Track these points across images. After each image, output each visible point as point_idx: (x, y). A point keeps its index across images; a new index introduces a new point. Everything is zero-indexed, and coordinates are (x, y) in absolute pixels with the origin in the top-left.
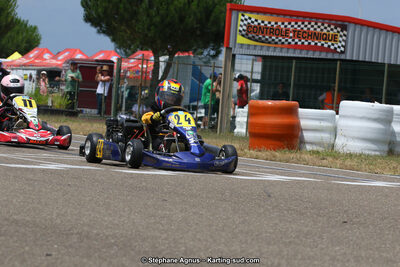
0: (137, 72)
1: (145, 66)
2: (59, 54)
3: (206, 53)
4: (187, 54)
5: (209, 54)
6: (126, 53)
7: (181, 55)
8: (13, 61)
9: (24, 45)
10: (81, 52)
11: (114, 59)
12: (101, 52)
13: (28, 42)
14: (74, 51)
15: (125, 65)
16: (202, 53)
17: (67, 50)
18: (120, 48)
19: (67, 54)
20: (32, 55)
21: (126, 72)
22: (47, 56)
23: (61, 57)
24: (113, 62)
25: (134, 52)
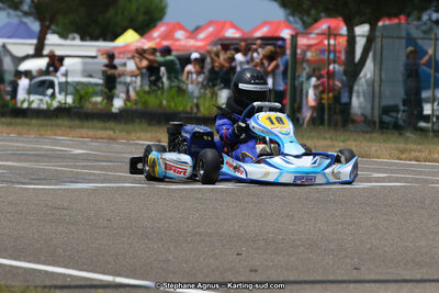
0: (322, 52)
1: (332, 42)
2: (198, 29)
3: (425, 17)
4: (396, 21)
5: (430, 19)
6: (304, 22)
7: (387, 22)
8: (127, 46)
9: (141, 18)
10: (233, 26)
11: (286, 34)
12: (265, 24)
13: (148, 12)
14: (222, 26)
15: (302, 41)
16: (419, 19)
17: (210, 23)
18: (293, 15)
19: (211, 29)
20: (156, 34)
21: (304, 52)
22: (180, 34)
23: (202, 36)
24: (283, 39)
25: (316, 20)
